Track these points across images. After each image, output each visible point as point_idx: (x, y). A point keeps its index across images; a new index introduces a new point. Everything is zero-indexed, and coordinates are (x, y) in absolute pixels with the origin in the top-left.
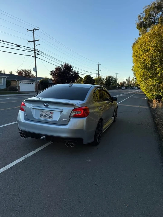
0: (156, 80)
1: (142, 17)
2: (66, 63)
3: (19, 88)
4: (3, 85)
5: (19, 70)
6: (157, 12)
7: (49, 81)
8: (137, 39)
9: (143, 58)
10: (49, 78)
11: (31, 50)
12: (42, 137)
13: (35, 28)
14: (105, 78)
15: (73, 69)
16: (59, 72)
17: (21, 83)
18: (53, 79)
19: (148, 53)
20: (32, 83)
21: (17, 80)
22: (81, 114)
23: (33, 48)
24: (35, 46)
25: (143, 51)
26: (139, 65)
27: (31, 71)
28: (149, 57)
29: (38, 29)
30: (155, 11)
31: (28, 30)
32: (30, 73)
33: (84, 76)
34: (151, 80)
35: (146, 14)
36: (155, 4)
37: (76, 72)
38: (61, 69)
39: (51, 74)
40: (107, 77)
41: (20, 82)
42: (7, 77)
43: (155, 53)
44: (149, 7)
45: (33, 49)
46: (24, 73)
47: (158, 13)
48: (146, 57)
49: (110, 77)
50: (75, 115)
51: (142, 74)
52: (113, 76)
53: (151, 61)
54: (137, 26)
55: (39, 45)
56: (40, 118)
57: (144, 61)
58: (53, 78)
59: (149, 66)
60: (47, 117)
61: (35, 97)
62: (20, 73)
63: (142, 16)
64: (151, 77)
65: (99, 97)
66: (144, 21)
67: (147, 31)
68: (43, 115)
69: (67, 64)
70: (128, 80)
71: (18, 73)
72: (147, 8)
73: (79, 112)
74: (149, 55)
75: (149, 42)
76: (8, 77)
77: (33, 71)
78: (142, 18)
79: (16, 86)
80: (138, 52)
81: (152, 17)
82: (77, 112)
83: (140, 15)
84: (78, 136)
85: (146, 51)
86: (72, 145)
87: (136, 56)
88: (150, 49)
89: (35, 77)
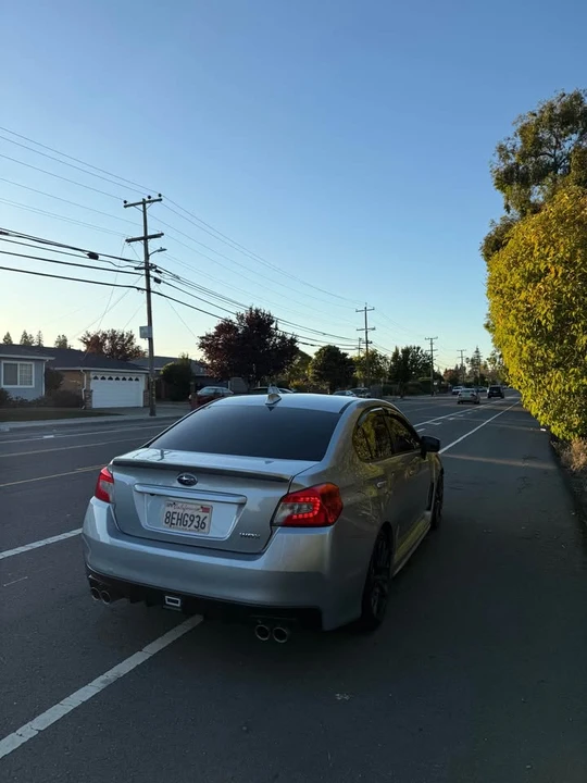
0: (577, 378)
1: (513, 152)
2: (254, 308)
3: (90, 396)
4: (33, 386)
5: (92, 333)
6: (562, 133)
7: (194, 371)
8: (498, 222)
9: (526, 301)
10: (193, 359)
11: (136, 268)
12: (169, 600)
13: (149, 197)
14: (390, 356)
15: (276, 329)
16: (229, 340)
17: (96, 378)
18: (208, 362)
19: (543, 284)
20: (134, 378)
21: (82, 369)
22: (311, 515)
23: (143, 259)
24: (147, 256)
25: (523, 276)
26: (512, 324)
27: (132, 337)
28: (546, 298)
29: (161, 200)
30: (556, 130)
31: (125, 202)
32: (129, 341)
33: (317, 349)
34: (559, 378)
35: (524, 141)
36: (552, 108)
37: (289, 337)
38: (237, 329)
39: (202, 346)
40: (397, 350)
41: (92, 376)
42: (47, 359)
43: (567, 284)
44: (535, 118)
45: (143, 265)
46: (107, 342)
47: (566, 135)
48: (538, 297)
49: (406, 352)
50: (289, 517)
51: (525, 355)
52: (419, 348)
53: (557, 312)
54: (497, 179)
55: (162, 250)
56: (164, 529)
57: (528, 309)
58: (209, 358)
59: (550, 328)
60: (189, 523)
61: (147, 446)
62: (95, 343)
63: (509, 148)
64: (557, 366)
65: (373, 436)
66: (517, 165)
67: (530, 194)
68: (175, 516)
69: (257, 311)
70: (475, 362)
71: (87, 343)
72: (525, 121)
73: (305, 506)
74: (546, 291)
75: (545, 247)
76: (53, 358)
77: (141, 337)
78: (511, 154)
79: (79, 388)
80: (506, 280)
81: (545, 149)
82: (297, 507)
83: (504, 143)
84: (302, 599)
85: (533, 277)
86: (281, 635)
87: (500, 293)
88: (547, 270)
89: (147, 354)
